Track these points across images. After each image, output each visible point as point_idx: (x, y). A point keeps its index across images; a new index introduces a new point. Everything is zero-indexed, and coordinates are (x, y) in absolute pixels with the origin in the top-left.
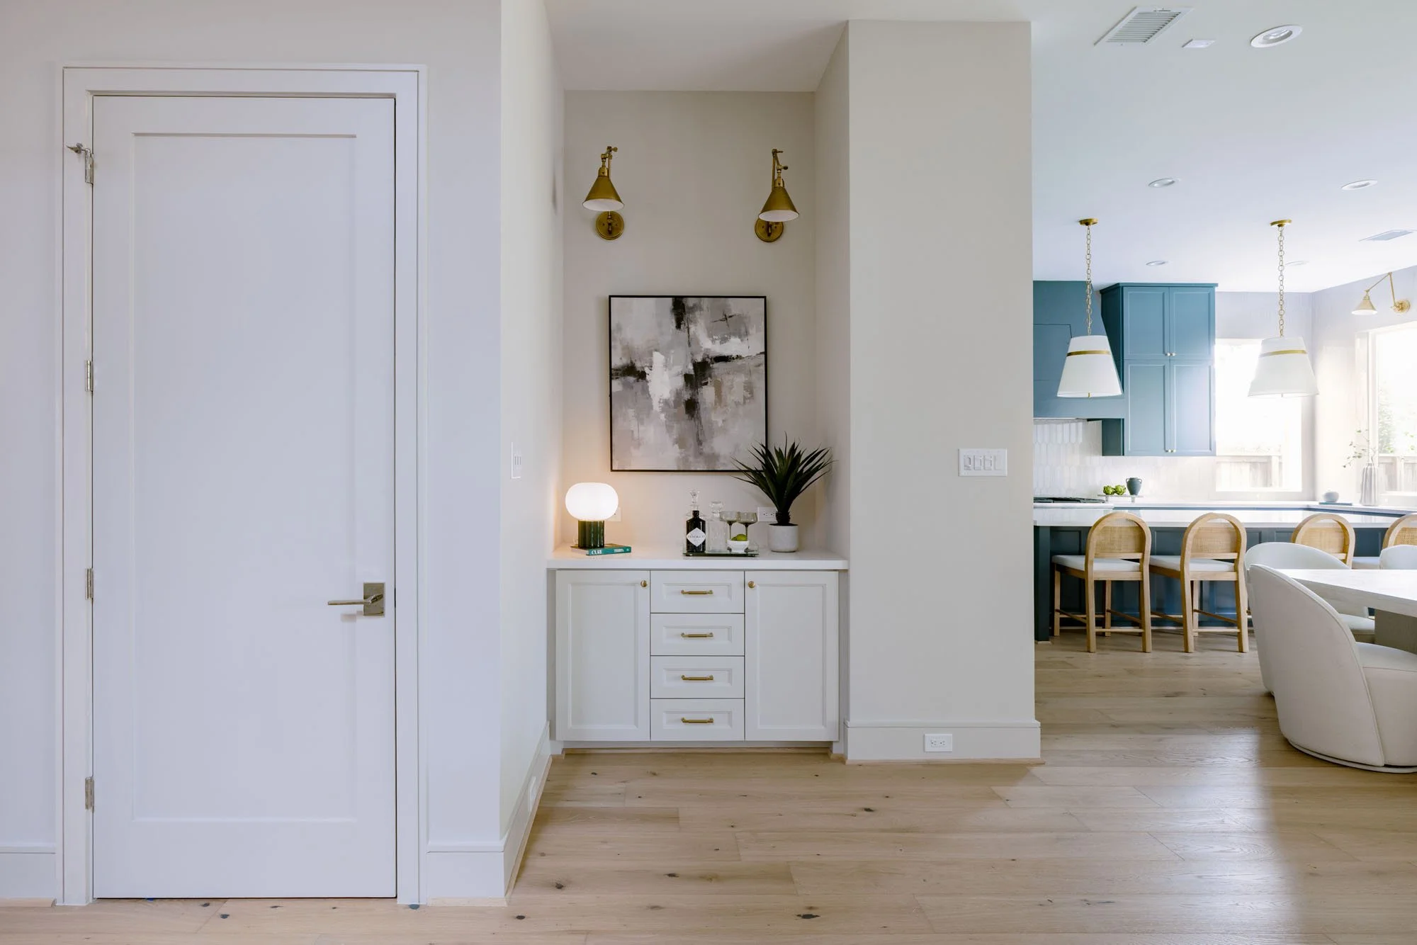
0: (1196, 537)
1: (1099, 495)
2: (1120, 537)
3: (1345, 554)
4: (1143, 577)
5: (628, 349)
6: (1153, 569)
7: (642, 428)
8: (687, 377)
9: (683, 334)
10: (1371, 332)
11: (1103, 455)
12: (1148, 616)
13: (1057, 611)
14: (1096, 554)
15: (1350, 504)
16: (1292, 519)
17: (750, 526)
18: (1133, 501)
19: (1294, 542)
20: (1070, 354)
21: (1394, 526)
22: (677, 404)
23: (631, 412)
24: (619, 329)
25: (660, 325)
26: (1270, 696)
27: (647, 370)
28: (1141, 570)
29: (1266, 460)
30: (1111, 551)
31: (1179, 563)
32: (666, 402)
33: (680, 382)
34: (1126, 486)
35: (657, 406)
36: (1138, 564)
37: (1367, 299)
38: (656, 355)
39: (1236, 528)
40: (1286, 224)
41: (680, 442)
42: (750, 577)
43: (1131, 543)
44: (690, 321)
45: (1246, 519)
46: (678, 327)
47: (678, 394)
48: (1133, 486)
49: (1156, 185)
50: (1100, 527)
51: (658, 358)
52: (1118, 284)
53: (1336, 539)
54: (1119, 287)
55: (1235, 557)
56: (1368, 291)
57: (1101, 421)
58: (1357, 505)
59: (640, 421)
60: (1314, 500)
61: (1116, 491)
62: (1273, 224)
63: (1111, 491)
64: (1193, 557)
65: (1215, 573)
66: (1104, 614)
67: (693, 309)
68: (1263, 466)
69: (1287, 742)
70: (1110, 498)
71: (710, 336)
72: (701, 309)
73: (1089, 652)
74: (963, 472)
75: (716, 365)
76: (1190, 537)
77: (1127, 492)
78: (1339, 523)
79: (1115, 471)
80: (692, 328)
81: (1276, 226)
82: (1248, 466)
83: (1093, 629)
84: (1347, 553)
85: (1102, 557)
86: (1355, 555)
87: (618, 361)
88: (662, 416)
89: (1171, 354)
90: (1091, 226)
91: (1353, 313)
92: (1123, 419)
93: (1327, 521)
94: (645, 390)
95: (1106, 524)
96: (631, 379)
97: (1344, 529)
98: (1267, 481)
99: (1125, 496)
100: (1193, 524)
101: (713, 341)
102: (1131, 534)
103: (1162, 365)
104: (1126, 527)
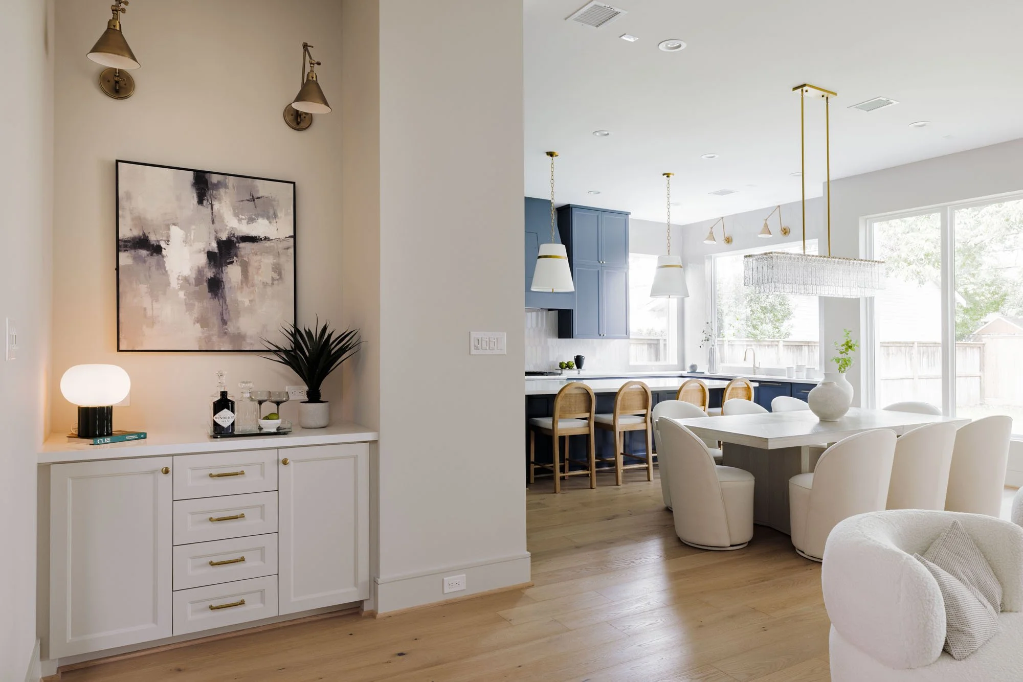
0: (623, 399)
1: (556, 369)
2: (576, 402)
3: (704, 407)
4: (590, 432)
5: (139, 220)
6: (597, 424)
7: (155, 305)
8: (210, 255)
9: (205, 210)
10: (713, 255)
11: (559, 338)
12: (594, 460)
13: (533, 463)
14: (560, 415)
15: (703, 373)
16: (673, 384)
17: (281, 405)
18: (579, 374)
19: (678, 400)
20: (540, 257)
21: (728, 386)
22: (198, 281)
23: (143, 288)
24: (129, 197)
25: (178, 199)
26: (669, 510)
27: (163, 244)
28: (589, 426)
29: (656, 342)
30: (570, 412)
31: (612, 419)
32: (186, 279)
33: (203, 259)
34: (574, 362)
35: (174, 283)
36: (587, 421)
37: (711, 233)
38: (173, 228)
39: (646, 391)
40: (671, 176)
41: (203, 321)
42: (283, 454)
43: (582, 406)
44: (213, 197)
45: (653, 385)
46: (200, 202)
47: (200, 272)
48: (579, 361)
49: (597, 134)
50: (562, 394)
51: (176, 233)
52: (569, 205)
53: (699, 396)
54: (569, 207)
55: (645, 413)
56: (712, 228)
57: (557, 311)
58: (707, 374)
59: (155, 298)
60: (684, 370)
61: (569, 366)
62: (664, 174)
63: (564, 366)
64: (621, 413)
65: (634, 425)
66: (564, 462)
67: (217, 186)
68: (655, 346)
69: (679, 540)
70: (564, 371)
71: (236, 215)
72: (226, 187)
73: (555, 493)
74: (473, 352)
75: (242, 245)
76: (619, 398)
77: (575, 367)
78: (701, 386)
79: (566, 350)
80: (216, 206)
81: (665, 176)
82: (647, 346)
83: (558, 475)
84: (705, 406)
85: (565, 418)
86: (710, 407)
87: (127, 231)
88: (182, 294)
89: (603, 262)
90: (554, 158)
91: (704, 242)
92: (572, 310)
93: (694, 385)
94: (161, 266)
95: (566, 391)
96: (144, 253)
97: (703, 389)
98: (657, 358)
99: (574, 370)
100: (621, 390)
101: (240, 220)
102: (582, 398)
103: (597, 270)
104: (579, 394)
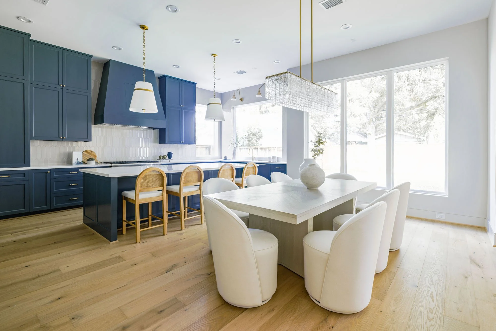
0: (185, 177)
1: (157, 160)
2: (153, 180)
3: (233, 179)
4: (163, 199)
6: (168, 193)
10: (235, 107)
11: (159, 143)
12: (165, 214)
14: (140, 190)
15: (230, 160)
16: (216, 166)
18: (169, 161)
20: (135, 90)
21: (245, 167)
28: (162, 195)
30: (148, 187)
31: (179, 189)
36: (162, 192)
39: (200, 171)
43: (158, 182)
45: (204, 167)
50: (142, 176)
53: (230, 173)
55: (200, 184)
57: (158, 130)
58: (232, 160)
60: (221, 159)
61: (164, 158)
64: (184, 186)
65: (192, 192)
66: (148, 217)
70: (161, 160)
73: (137, 243)
76: (183, 177)
78: (231, 167)
81: (213, 56)
83: (139, 230)
84: (233, 178)
85: (143, 192)
86: (236, 177)
92: (166, 129)
93: (228, 166)
95: (145, 173)
97: (232, 169)
100: (184, 171)
102: (158, 177)
103: (179, 110)
104: (155, 175)
